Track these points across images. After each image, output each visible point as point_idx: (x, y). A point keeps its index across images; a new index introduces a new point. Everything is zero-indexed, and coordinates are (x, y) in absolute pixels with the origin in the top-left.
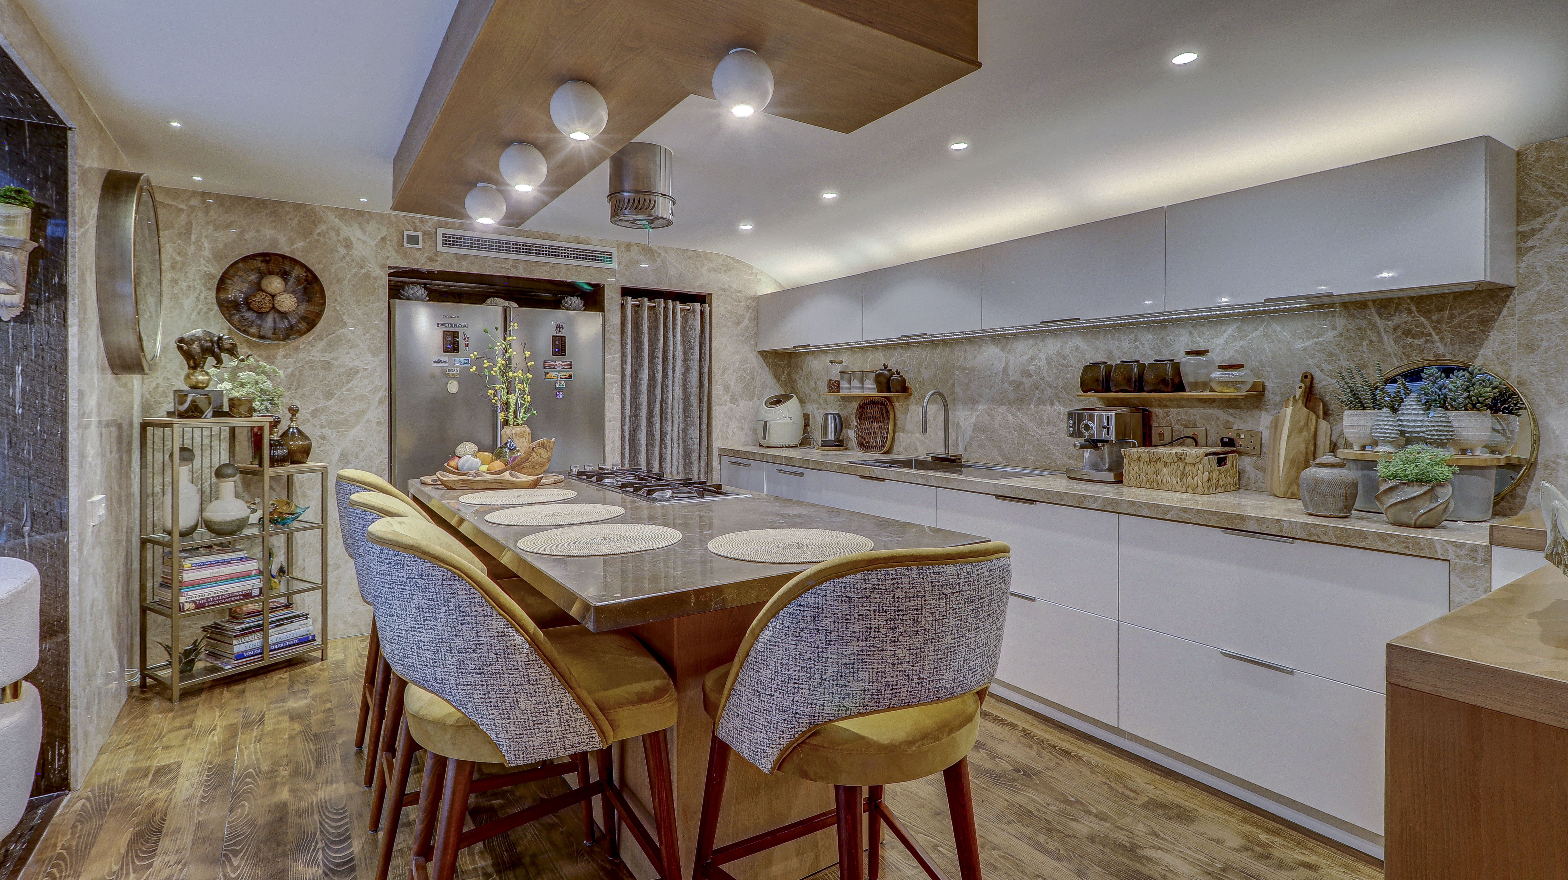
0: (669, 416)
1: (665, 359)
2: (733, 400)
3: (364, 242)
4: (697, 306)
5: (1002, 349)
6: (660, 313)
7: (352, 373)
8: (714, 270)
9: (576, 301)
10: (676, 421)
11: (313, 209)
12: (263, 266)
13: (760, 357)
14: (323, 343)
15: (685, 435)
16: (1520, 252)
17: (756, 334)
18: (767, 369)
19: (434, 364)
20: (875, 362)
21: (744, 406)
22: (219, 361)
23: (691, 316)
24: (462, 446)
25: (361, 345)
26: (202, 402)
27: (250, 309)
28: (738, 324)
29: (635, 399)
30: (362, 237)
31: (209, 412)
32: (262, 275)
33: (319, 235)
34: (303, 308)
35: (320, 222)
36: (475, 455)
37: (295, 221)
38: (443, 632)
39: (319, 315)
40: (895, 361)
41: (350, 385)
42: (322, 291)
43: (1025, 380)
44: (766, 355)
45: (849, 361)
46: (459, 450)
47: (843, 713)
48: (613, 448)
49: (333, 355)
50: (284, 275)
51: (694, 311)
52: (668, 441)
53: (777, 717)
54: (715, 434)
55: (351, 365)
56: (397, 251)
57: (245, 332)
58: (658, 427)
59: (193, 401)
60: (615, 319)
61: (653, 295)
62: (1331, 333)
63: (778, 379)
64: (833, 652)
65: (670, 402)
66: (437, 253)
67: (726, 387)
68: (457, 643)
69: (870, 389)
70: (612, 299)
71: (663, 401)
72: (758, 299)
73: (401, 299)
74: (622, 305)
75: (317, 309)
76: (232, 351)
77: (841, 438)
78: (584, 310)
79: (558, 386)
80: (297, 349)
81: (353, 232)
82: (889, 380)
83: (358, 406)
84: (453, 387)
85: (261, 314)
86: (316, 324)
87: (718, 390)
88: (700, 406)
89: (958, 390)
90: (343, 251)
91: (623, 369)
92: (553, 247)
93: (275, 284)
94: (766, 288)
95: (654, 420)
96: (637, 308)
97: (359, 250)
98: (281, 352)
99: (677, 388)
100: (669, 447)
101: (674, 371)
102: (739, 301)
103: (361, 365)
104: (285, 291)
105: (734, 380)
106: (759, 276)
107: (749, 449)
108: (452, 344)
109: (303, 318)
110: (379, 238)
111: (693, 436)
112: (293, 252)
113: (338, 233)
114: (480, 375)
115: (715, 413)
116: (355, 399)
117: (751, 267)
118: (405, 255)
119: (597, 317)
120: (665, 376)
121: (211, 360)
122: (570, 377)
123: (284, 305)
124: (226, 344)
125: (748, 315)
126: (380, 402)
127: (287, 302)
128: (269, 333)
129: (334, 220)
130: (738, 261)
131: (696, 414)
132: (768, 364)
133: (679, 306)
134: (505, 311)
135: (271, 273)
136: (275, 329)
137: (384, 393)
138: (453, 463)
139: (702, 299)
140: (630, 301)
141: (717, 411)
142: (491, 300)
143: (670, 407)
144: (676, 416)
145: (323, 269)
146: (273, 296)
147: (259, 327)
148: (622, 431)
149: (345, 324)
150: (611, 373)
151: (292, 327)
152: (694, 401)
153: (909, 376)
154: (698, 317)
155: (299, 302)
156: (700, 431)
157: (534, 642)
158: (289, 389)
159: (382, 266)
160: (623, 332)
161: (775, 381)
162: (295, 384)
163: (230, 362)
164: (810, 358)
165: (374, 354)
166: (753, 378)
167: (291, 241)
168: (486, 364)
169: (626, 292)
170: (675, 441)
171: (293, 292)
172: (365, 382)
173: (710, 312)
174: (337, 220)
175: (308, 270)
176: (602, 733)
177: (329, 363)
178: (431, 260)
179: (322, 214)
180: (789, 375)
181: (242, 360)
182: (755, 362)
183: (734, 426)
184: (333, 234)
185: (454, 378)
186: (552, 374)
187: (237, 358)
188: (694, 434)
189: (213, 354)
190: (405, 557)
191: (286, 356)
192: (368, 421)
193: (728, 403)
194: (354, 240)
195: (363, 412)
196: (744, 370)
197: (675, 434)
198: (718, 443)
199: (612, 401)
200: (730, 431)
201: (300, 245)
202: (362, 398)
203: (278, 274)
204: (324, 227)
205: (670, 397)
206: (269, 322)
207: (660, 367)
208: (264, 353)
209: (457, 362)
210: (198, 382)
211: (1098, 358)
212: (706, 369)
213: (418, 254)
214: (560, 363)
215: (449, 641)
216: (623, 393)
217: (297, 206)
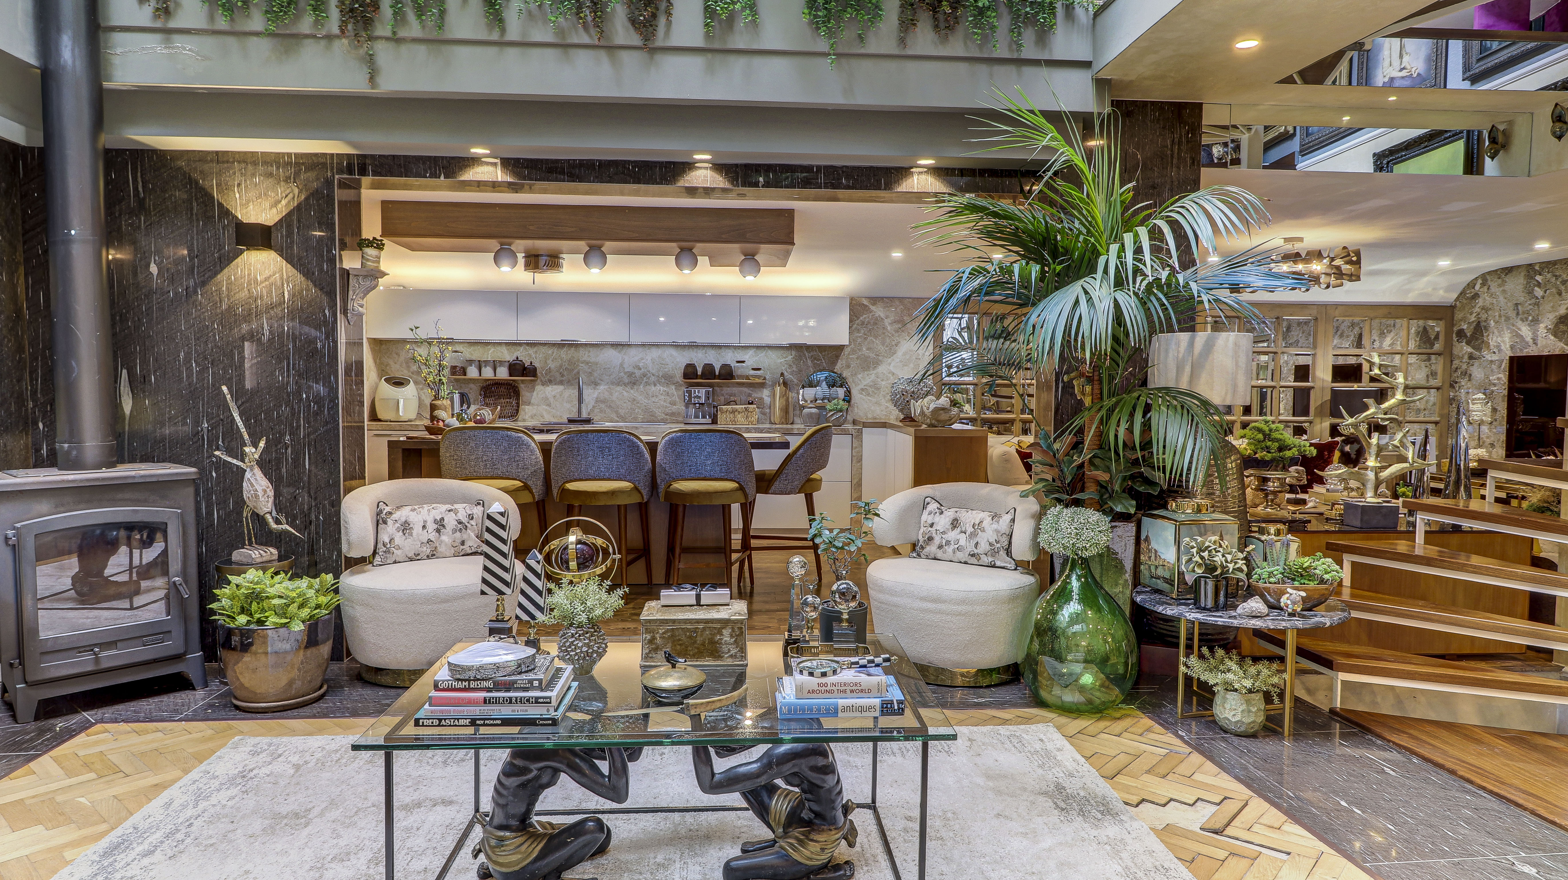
5: (619, 353)
43: (636, 371)
62: (790, 357)
69: (502, 374)
82: (520, 368)
89: (583, 376)
153: (538, 365)
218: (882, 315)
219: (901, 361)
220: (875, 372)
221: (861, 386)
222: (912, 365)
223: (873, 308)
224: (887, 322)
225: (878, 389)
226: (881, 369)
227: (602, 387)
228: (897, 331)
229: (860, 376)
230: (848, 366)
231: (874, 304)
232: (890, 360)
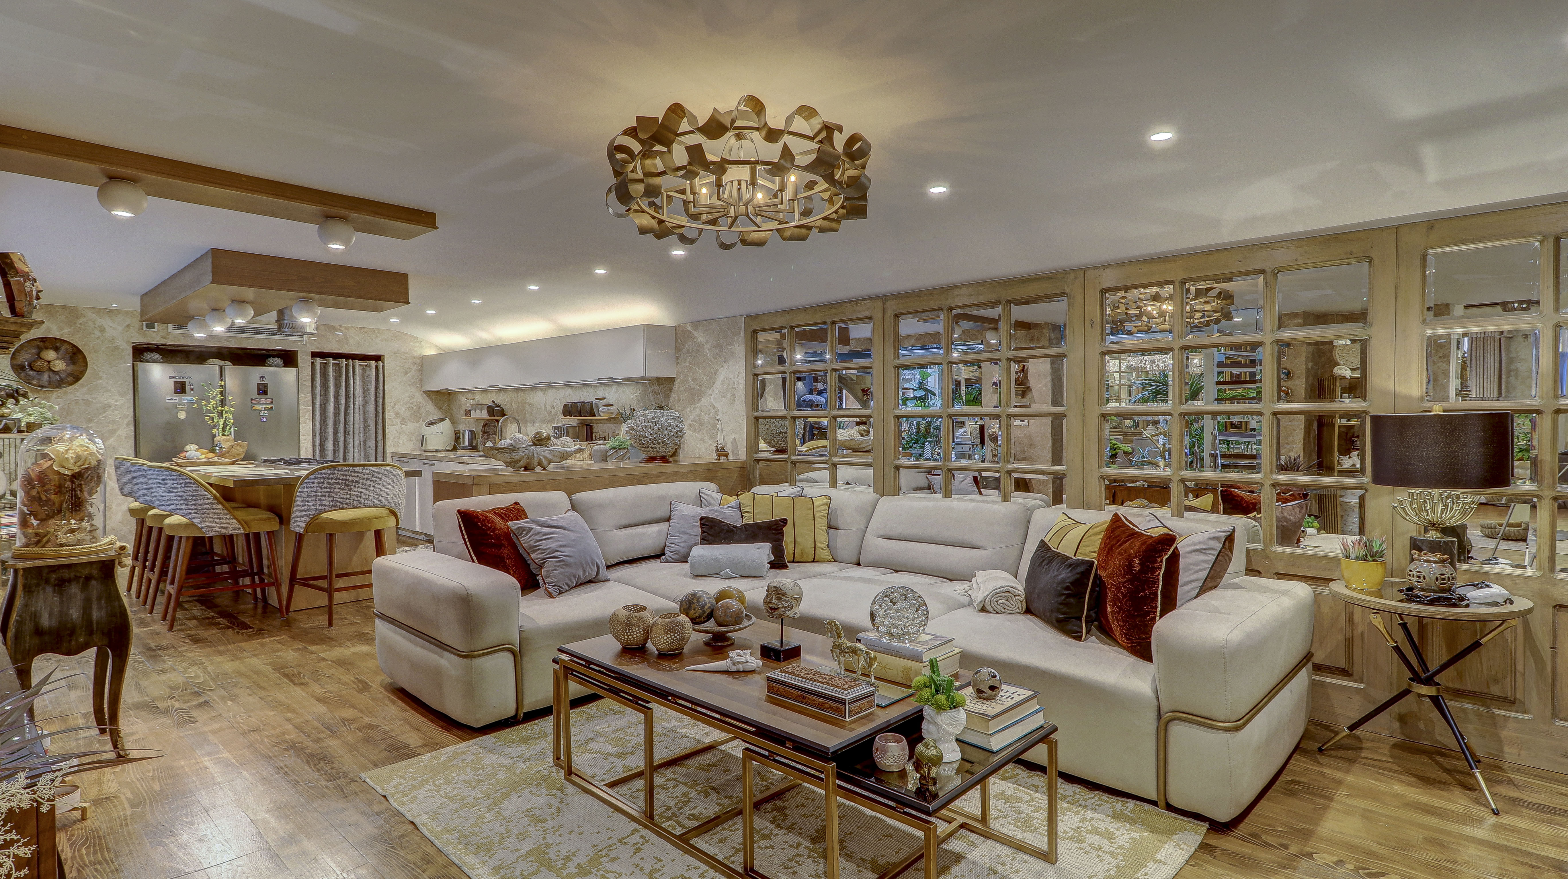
0: (351, 432)
1: (347, 397)
2: (403, 422)
3: (114, 328)
4: (373, 363)
5: (544, 394)
6: (342, 367)
7: (107, 407)
8: (386, 340)
9: (277, 361)
10: (356, 436)
11: (76, 309)
12: (41, 344)
13: (424, 395)
14: (84, 389)
15: (365, 444)
16: (677, 364)
17: (421, 380)
18: (430, 402)
19: (168, 401)
20: (487, 400)
21: (411, 426)
22: (17, 401)
23: (368, 369)
24: (188, 446)
25: (113, 390)
26: (11, 425)
27: (32, 369)
28: (406, 374)
29: (324, 422)
30: (112, 325)
31: (15, 430)
32: (40, 350)
33: (80, 324)
34: (71, 368)
35: (81, 316)
36: (197, 450)
37: (63, 317)
38: (180, 493)
39: (83, 372)
40: (499, 399)
41: (105, 414)
42: (84, 358)
43: (552, 410)
44: (429, 394)
45: (479, 398)
46: (187, 448)
47: (323, 511)
48: (306, 452)
49: (92, 396)
50: (56, 349)
51: (370, 366)
52: (350, 448)
53: (303, 514)
54: (388, 444)
55: (106, 402)
56: (138, 333)
57: (29, 383)
58: (342, 439)
59: (6, 424)
60: (306, 372)
61: (337, 356)
62: (639, 392)
63: (440, 409)
64: (318, 493)
65: (351, 423)
66: (168, 334)
67: (397, 414)
68: (185, 496)
69: (484, 415)
70: (304, 360)
71: (345, 423)
72: (423, 358)
73: (141, 361)
74: (312, 363)
75: (81, 369)
76: (25, 396)
77: (474, 444)
78: (284, 367)
79: (262, 414)
80: (66, 392)
81: (106, 322)
82: (493, 410)
83: (111, 427)
84: (182, 415)
85: (39, 372)
86: (81, 378)
87: (389, 416)
88: (376, 426)
89: (527, 415)
90: (98, 334)
91: (313, 403)
92: (257, 328)
93: (50, 355)
94: (431, 352)
95: (339, 435)
96: (324, 367)
97: (109, 333)
98: (55, 395)
99: (357, 414)
100: (351, 452)
101: (354, 404)
102: (406, 359)
103: (113, 402)
104: (57, 359)
105: (403, 409)
106: (422, 343)
107: (418, 453)
108: (181, 388)
109: (70, 374)
110: (125, 325)
111: (370, 445)
112: (62, 335)
113: (94, 322)
114: (200, 409)
115: (387, 430)
116: (109, 423)
117: (416, 338)
118: (144, 335)
119: (293, 371)
120: (347, 407)
121: (11, 401)
122: (271, 408)
123: (57, 367)
124: (21, 392)
125: (414, 368)
126: (128, 425)
127: (60, 365)
128: (46, 384)
129: (91, 315)
130: (405, 334)
131: (373, 431)
132: (431, 399)
133: (357, 363)
134: (221, 369)
135: (47, 348)
136: (50, 381)
137: (130, 418)
138: (182, 455)
139: (378, 358)
140: (319, 361)
141: (389, 429)
142: (210, 361)
143: (352, 427)
144: (356, 432)
145: (84, 345)
146: (49, 362)
147: (39, 380)
148: (314, 441)
149: (101, 378)
150: (304, 405)
151: (62, 380)
152: (372, 423)
153: (506, 408)
154: (374, 370)
155: (67, 365)
156: (376, 441)
157: (215, 497)
158: (61, 417)
159: (128, 342)
160: (313, 380)
161: (437, 410)
162: (65, 414)
163: (23, 402)
164: (460, 395)
165: (123, 395)
166: (419, 408)
167: (61, 328)
168: (204, 403)
169: (314, 355)
170: (356, 448)
171: (63, 359)
172: (116, 412)
173: (383, 367)
174: (94, 315)
175: (74, 346)
176: (243, 528)
177: (89, 401)
178: (164, 337)
179: (83, 312)
180: (449, 406)
181: (32, 401)
182: (419, 398)
183: (403, 438)
184: (90, 323)
185: (182, 409)
186: (257, 407)
187: (28, 399)
188: (372, 444)
189: (13, 397)
190: (165, 471)
191: (58, 397)
192: (119, 436)
193: (399, 424)
194: (104, 325)
195: (115, 430)
196: (412, 403)
197: (356, 443)
198: (390, 450)
199: (305, 422)
200: (401, 442)
201: (67, 330)
202: (114, 422)
203: (51, 348)
204: (83, 320)
205: (352, 421)
206: (45, 377)
207: (343, 402)
208: (43, 396)
209: (185, 399)
210: (4, 413)
211: (575, 400)
212: (380, 403)
213: (154, 334)
214: (263, 399)
215: (182, 496)
216: (313, 418)
217: (65, 308)
218: (703, 340)
219: (720, 392)
220: (699, 405)
221: (689, 422)
222: (729, 396)
223: (695, 333)
224: (707, 347)
225: (702, 424)
226: (704, 401)
227: (537, 425)
228: (715, 358)
229: (688, 410)
230: (679, 400)
231: (696, 330)
232: (710, 391)
